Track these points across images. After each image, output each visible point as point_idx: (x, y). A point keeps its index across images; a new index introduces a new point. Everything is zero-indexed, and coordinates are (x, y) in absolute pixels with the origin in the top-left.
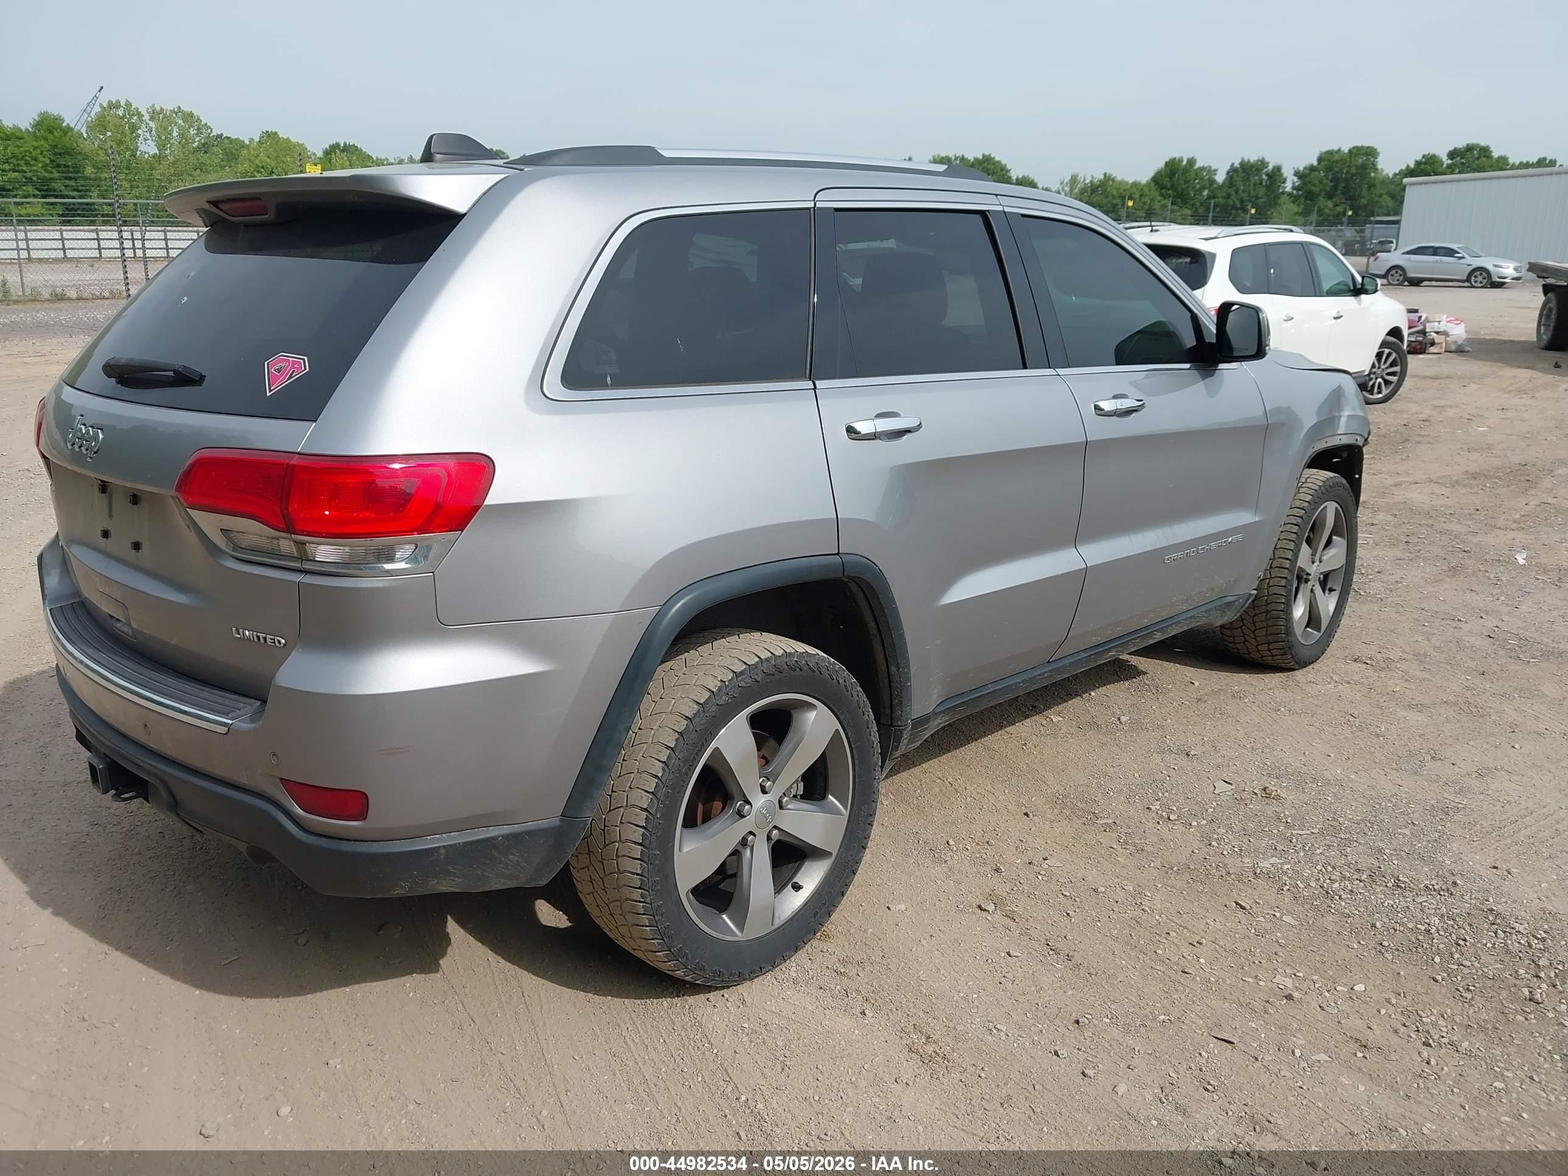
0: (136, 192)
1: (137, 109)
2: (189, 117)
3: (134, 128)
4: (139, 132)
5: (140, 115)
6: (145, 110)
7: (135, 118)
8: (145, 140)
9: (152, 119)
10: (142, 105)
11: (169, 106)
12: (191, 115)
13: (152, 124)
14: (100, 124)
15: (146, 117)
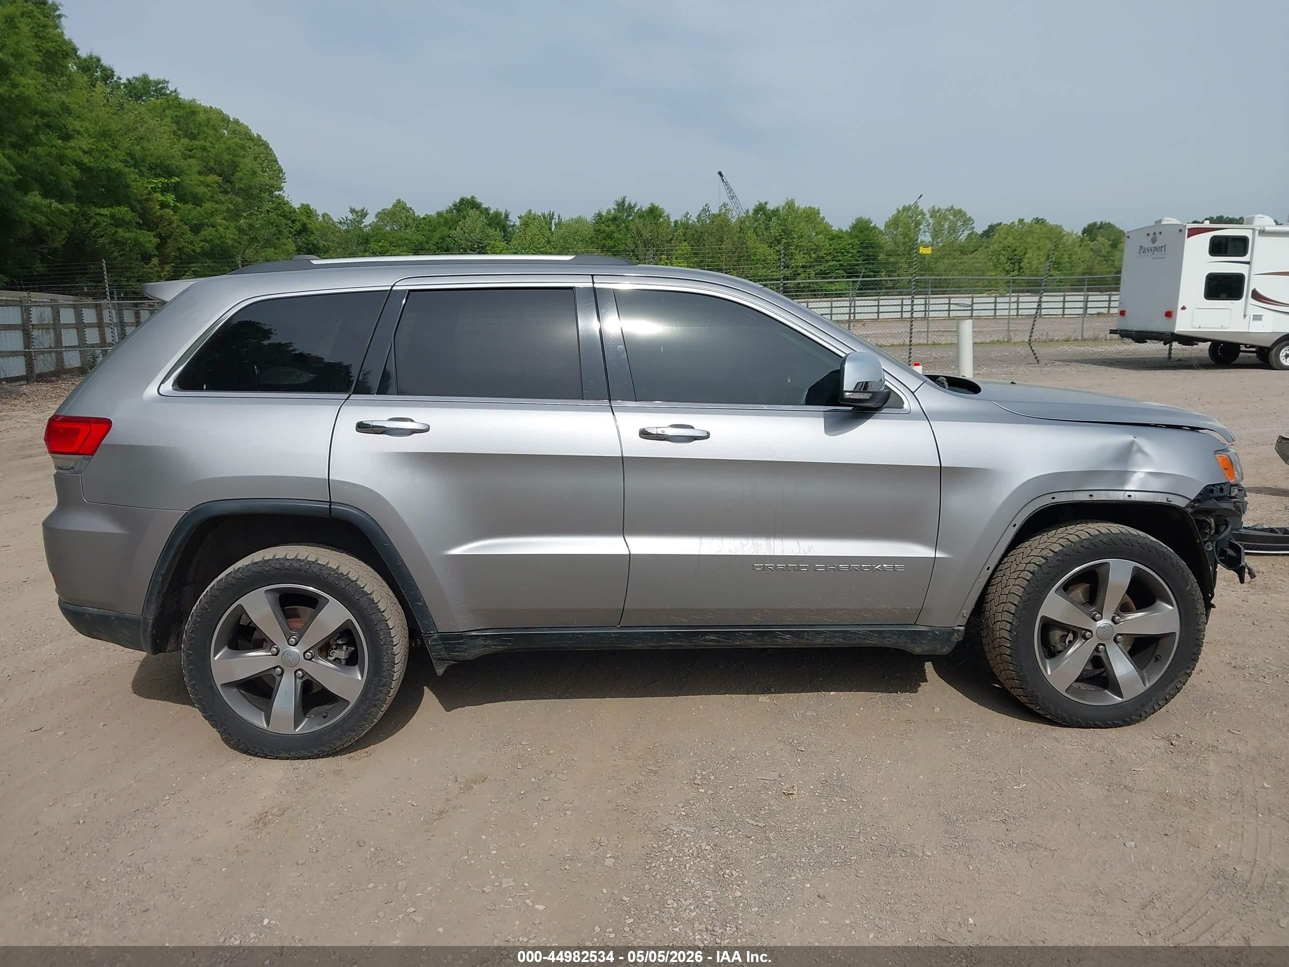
0: (911, 271)
1: (922, 210)
2: (959, 214)
3: (918, 224)
4: (921, 227)
5: (922, 214)
6: (928, 210)
7: (920, 217)
8: (925, 232)
9: (931, 217)
10: (925, 206)
11: (944, 206)
12: (960, 211)
13: (931, 221)
14: (894, 222)
15: (928, 216)
